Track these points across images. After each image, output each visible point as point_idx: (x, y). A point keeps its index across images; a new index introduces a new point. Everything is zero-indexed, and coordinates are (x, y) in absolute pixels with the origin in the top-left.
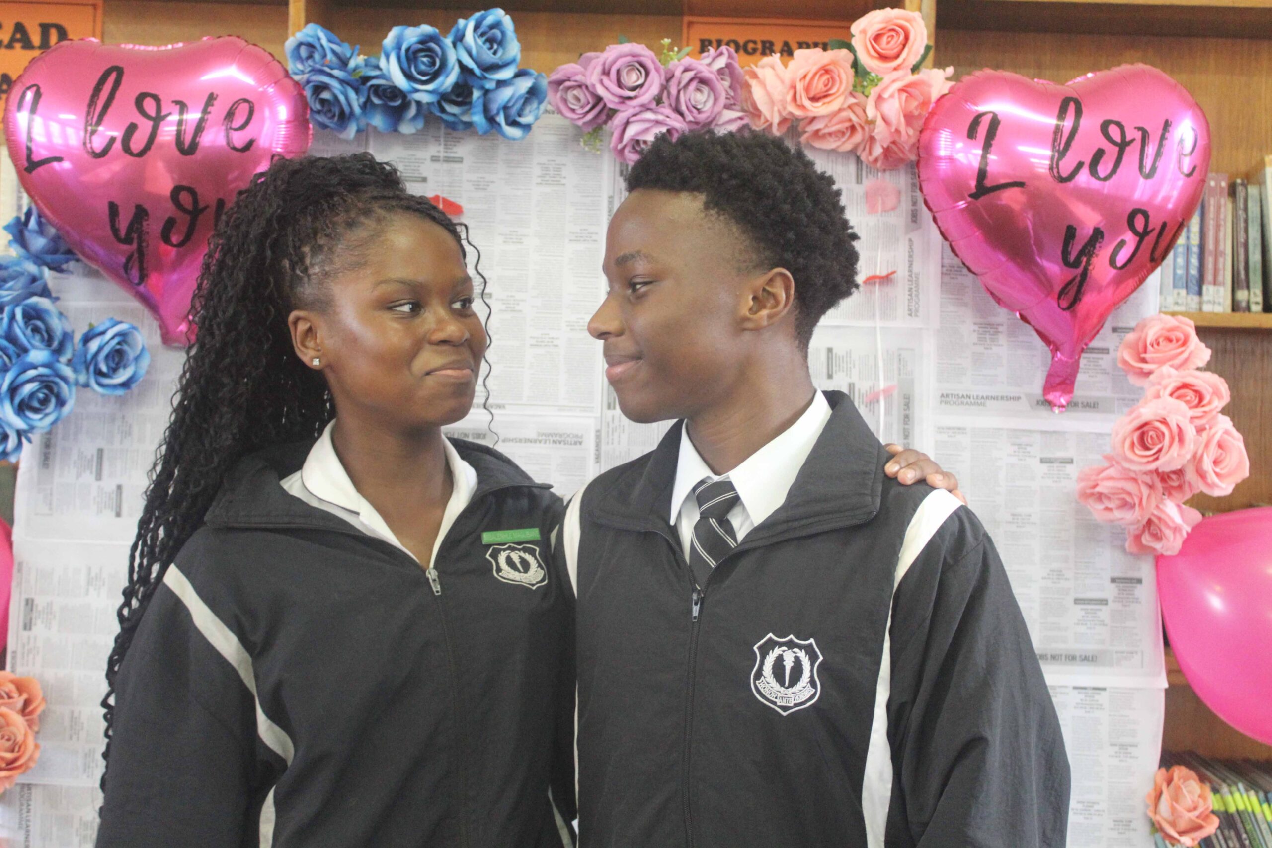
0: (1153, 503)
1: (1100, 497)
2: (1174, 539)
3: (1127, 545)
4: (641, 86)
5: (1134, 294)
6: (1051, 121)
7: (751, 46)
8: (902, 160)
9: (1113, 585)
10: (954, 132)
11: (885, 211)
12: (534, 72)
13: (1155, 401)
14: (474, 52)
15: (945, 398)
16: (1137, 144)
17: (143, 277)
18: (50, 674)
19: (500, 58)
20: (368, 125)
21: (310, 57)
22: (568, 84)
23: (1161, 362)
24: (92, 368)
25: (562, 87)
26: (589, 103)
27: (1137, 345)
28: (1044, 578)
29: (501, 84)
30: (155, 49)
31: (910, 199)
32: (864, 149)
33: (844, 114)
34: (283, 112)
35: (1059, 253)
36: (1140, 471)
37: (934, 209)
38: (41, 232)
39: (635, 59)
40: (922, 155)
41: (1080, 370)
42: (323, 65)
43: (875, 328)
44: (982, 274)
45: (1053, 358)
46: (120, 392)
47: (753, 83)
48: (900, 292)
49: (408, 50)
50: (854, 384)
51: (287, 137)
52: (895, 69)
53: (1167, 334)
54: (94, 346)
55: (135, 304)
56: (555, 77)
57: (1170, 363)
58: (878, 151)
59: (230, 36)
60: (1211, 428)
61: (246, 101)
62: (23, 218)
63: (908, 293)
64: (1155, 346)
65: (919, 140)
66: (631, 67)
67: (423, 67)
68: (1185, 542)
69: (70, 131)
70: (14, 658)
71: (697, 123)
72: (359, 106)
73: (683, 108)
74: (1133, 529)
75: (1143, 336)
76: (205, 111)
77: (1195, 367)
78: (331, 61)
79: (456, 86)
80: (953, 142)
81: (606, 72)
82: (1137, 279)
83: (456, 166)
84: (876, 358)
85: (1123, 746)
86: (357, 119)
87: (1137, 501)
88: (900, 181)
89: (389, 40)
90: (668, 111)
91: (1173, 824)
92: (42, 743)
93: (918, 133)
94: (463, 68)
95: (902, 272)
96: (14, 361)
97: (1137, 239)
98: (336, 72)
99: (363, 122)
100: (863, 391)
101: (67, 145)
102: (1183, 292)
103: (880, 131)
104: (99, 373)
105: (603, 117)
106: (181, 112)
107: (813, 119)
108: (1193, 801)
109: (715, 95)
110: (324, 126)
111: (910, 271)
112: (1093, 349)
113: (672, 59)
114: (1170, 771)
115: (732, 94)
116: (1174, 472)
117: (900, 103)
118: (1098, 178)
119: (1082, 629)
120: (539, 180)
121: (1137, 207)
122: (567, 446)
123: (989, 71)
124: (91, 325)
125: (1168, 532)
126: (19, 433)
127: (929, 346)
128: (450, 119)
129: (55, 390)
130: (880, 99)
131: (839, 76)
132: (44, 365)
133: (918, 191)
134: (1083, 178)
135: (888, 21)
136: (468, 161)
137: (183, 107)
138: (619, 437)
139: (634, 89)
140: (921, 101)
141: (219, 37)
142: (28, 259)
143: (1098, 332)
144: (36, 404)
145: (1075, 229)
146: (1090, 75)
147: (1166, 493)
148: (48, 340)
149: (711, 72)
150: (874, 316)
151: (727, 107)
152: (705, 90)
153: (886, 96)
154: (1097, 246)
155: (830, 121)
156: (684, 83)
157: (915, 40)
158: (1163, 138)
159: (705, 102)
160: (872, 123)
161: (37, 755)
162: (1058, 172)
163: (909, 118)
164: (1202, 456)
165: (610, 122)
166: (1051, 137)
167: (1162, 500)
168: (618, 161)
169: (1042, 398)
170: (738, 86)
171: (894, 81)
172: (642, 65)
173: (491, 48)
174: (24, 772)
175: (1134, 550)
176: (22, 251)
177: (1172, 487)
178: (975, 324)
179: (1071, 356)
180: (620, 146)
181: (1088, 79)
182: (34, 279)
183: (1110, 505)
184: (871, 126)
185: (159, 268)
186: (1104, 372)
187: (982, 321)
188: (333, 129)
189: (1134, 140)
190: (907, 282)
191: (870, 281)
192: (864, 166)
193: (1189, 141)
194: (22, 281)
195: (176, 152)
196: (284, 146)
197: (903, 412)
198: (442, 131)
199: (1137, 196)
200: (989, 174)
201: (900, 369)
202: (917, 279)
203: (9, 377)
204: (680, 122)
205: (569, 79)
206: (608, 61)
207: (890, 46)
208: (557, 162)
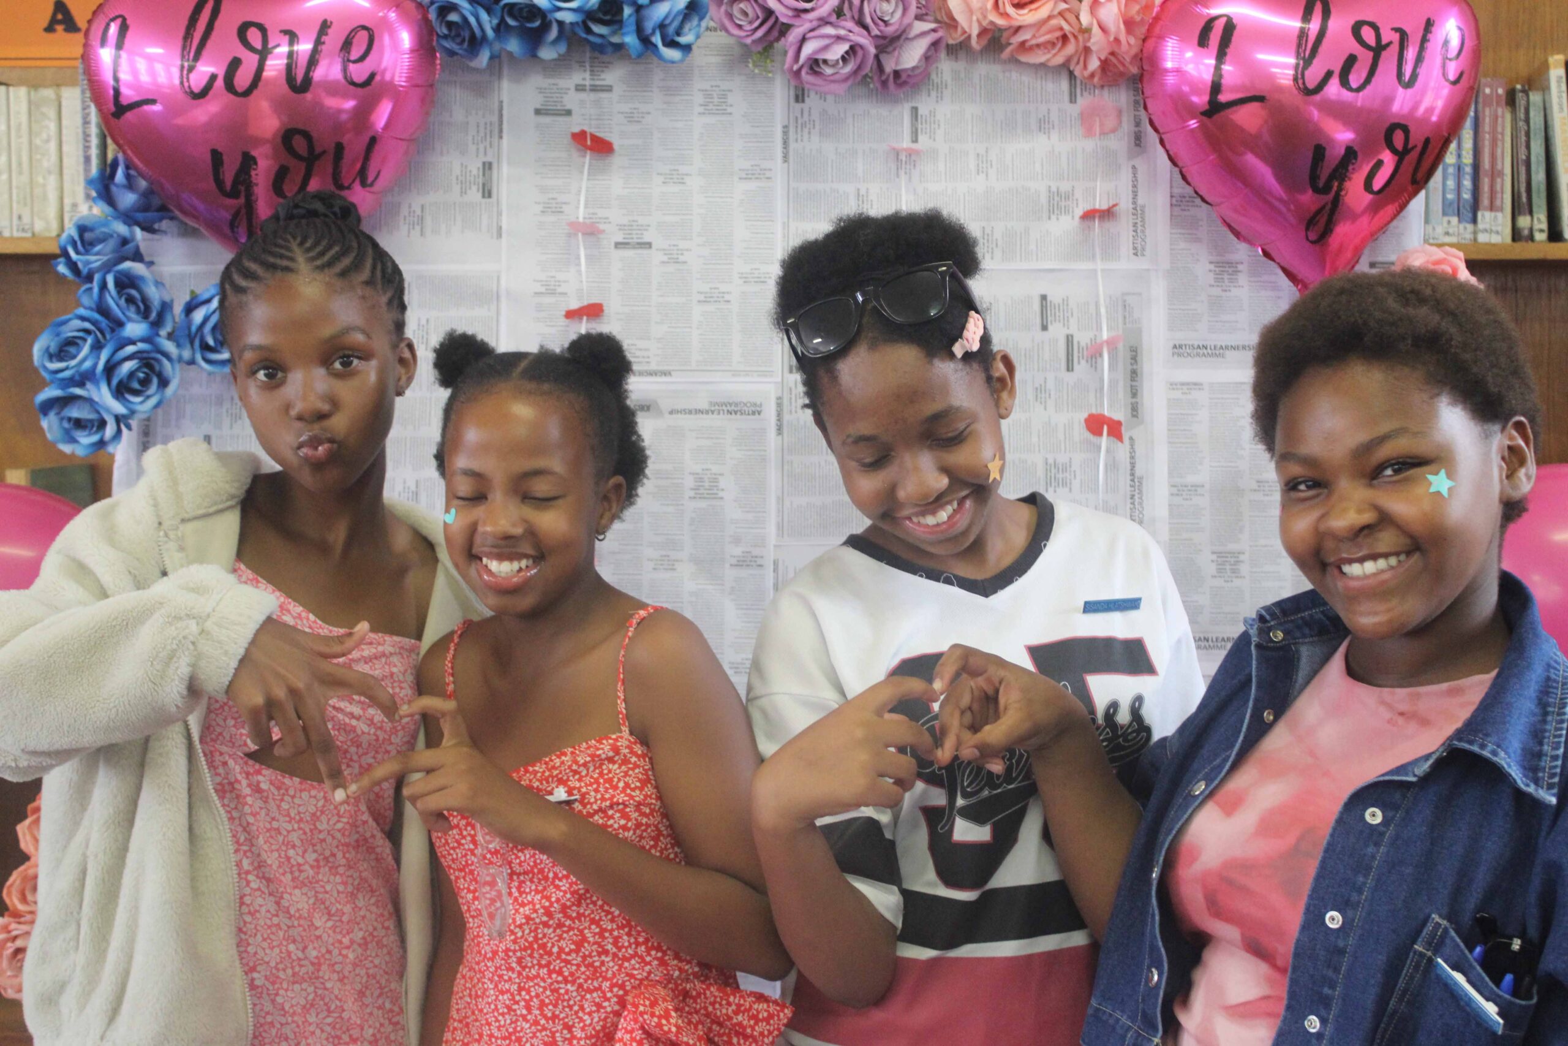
5: (1395, 223)
6: (1296, 24)
8: (1122, 74)
10: (1182, 40)
11: (1103, 133)
15: (1178, 349)
16: (1395, 47)
20: (502, 49)
24: (197, 343)
26: (758, 17)
31: (1132, 118)
32: (1078, 63)
33: (1054, 22)
34: (406, 38)
35: (1307, 178)
37: (1161, 131)
38: (130, 185)
40: (1145, 68)
43: (1095, 271)
44: (1218, 205)
48: (1123, 228)
50: (1072, 336)
51: (412, 69)
54: (198, 316)
58: (1094, 64)
61: (364, 28)
62: (108, 169)
63: (1131, 228)
65: (1142, 50)
69: (159, 67)
71: (884, 37)
72: (492, 28)
73: (868, 20)
76: (318, 42)
79: (604, 2)
80: (1182, 52)
82: (1397, 204)
83: (605, 95)
84: (1097, 304)
86: (490, 44)
88: (1120, 98)
90: (850, 24)
93: (1141, 42)
95: (1125, 204)
96: (108, 337)
97: (1396, 158)
99: (497, 46)
100: (1083, 344)
101: (155, 83)
102: (1454, 220)
103: (1097, 39)
104: (205, 347)
105: (775, 33)
106: (291, 43)
107: (1018, 29)
109: (904, 5)
110: (451, 53)
111: (1134, 203)
117: (1119, 8)
118: (1350, 89)
121: (1396, 121)
122: (744, 417)
124: (192, 292)
126: (118, 419)
127: (1159, 289)
128: (598, 40)
129: (157, 368)
130: (1095, 3)
132: (143, 340)
133: (1142, 108)
134: (1333, 89)
136: (618, 90)
137: (292, 36)
139: (809, 0)
140: (1144, 4)
142: (115, 218)
144: (136, 385)
145: (1324, 149)
148: (145, 311)
150: (1094, 256)
151: (918, 17)
154: (1350, 167)
155: (1038, 30)
158: (1424, 40)
159: (892, 13)
160: (1087, 31)
162: (1304, 83)
163: (1129, 24)
165: (783, 40)
166: (1295, 41)
168: (793, 83)
176: (108, 209)
178: (1211, 263)
180: (795, 68)
182: (125, 241)
184: (1086, 35)
187: (1219, 258)
188: (462, 56)
189: (1391, 43)
190: (1131, 217)
191: (1089, 216)
192: (1078, 82)
193: (1455, 42)
194: (111, 244)
195: (285, 89)
196: (409, 79)
197: (1130, 367)
198: (588, 55)
199: (1396, 107)
200: (1223, 88)
201: (1125, 317)
202: (1143, 211)
203: (104, 355)
204: (865, 38)
208: (722, 87)
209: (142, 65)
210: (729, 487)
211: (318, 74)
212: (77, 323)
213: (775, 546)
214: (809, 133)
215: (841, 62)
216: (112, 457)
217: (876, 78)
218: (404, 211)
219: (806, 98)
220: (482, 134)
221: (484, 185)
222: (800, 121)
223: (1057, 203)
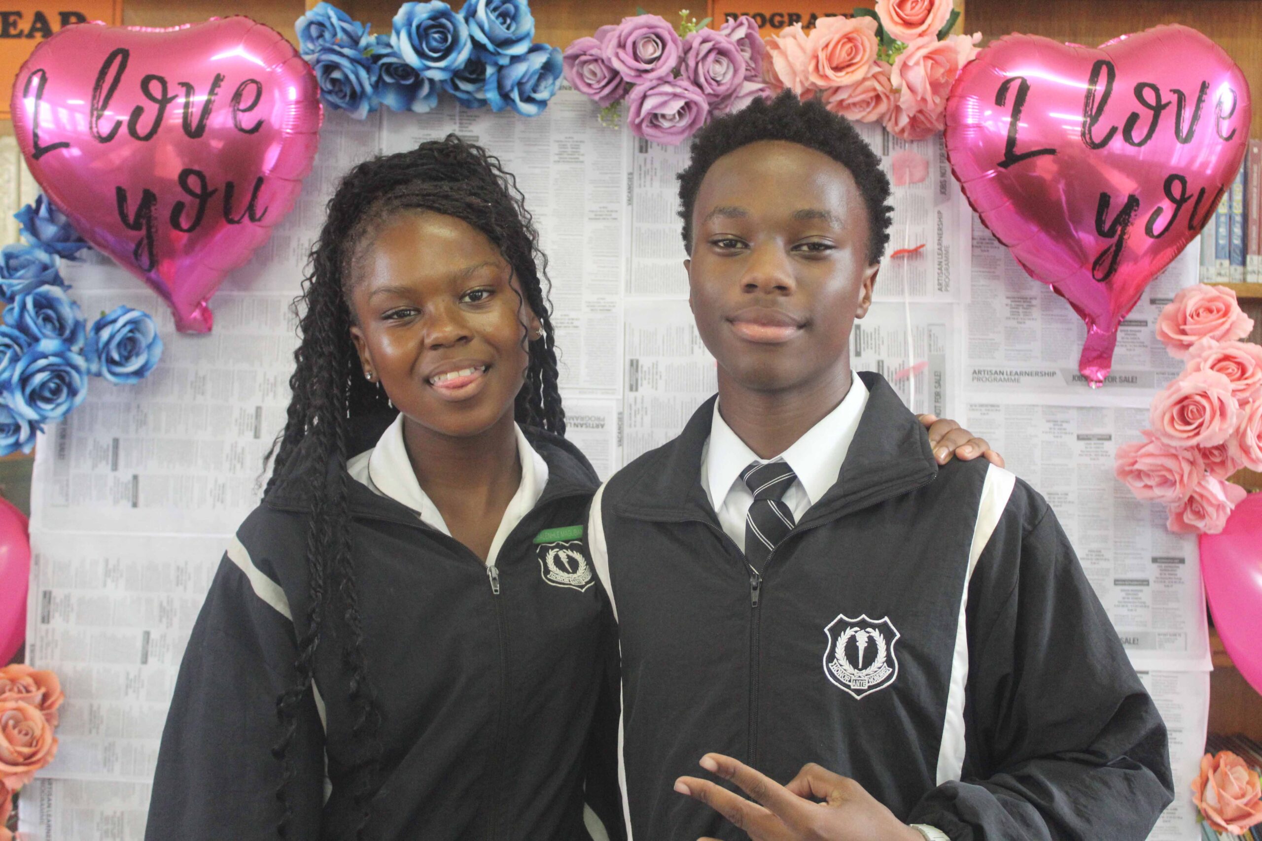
0: (1195, 480)
1: (1139, 474)
2: (1218, 516)
3: (1168, 523)
4: (658, 59)
5: (1173, 264)
6: (1083, 86)
7: (777, 19)
8: (928, 131)
9: (1155, 565)
10: (982, 98)
11: (912, 182)
12: (548, 46)
13: (1196, 375)
14: (486, 27)
15: (978, 375)
16: (1173, 108)
17: (153, 263)
18: (69, 668)
19: (513, 33)
20: (381, 104)
21: (321, 36)
22: (583, 58)
23: (1202, 334)
24: (104, 357)
25: (577, 62)
26: (605, 77)
27: (1177, 316)
29: (515, 59)
30: (162, 30)
31: (939, 169)
32: (890, 120)
33: (868, 84)
34: (293, 93)
35: (1093, 223)
36: (1181, 447)
37: (963, 180)
38: (52, 219)
39: (652, 31)
40: (949, 124)
41: (1117, 344)
42: (333, 44)
43: (904, 303)
44: (1013, 246)
45: (1089, 332)
46: (133, 381)
47: (774, 53)
48: (929, 266)
49: (418, 27)
50: (883, 362)
51: (297, 118)
52: (921, 35)
53: (1207, 304)
54: (105, 334)
55: (148, 291)
56: (570, 51)
57: (1211, 334)
58: (904, 121)
59: (237, 15)
60: (1254, 402)
61: (253, 81)
62: (34, 205)
63: (937, 266)
64: (1195, 317)
65: (945, 109)
66: (647, 39)
67: (434, 44)
68: (1229, 521)
70: (32, 651)
71: (717, 96)
72: (371, 85)
73: (702, 80)
74: (1174, 507)
75: (1182, 307)
76: (212, 92)
77: (1237, 338)
78: (341, 39)
79: (469, 62)
80: (981, 111)
81: (622, 45)
82: (1175, 247)
84: (905, 333)
86: (369, 99)
87: (1178, 478)
88: (927, 152)
89: (399, 18)
90: (686, 83)
91: (1220, 812)
92: (61, 737)
93: (945, 101)
94: (476, 43)
95: (931, 246)
96: (25, 350)
97: (1175, 206)
98: (346, 51)
99: (375, 101)
100: (892, 369)
101: (75, 131)
102: (1226, 262)
103: (906, 99)
104: (111, 361)
105: (620, 91)
106: (188, 95)
107: (837, 90)
108: (1241, 788)
109: (734, 67)
110: (336, 107)
111: (940, 244)
112: (1131, 321)
113: (690, 30)
114: (1217, 756)
115: (753, 65)
116: (1217, 448)
117: (926, 71)
118: (1132, 144)
119: (1123, 611)
121: (1174, 173)
122: (588, 429)
123: (1016, 36)
124: (103, 313)
125: (1210, 510)
126: (32, 424)
127: (960, 320)
128: (464, 96)
129: (67, 379)
130: (905, 66)
131: (862, 44)
132: (55, 355)
133: (945, 160)
134: (1117, 144)
138: (642, 419)
139: (650, 62)
140: (948, 67)
141: (226, 17)
142: (39, 247)
143: (1135, 303)
144: (47, 394)
145: (1109, 197)
146: (1123, 37)
147: (1208, 470)
148: (60, 327)
149: (730, 43)
150: (903, 291)
151: (747, 79)
152: (725, 61)
153: (911, 63)
154: (1133, 214)
155: (854, 90)
156: (702, 54)
157: (940, 4)
158: (1200, 100)
159: (724, 74)
160: (897, 91)
161: (55, 750)
162: (1091, 138)
163: (935, 86)
164: (1245, 430)
165: (627, 97)
166: (1083, 101)
167: (1204, 476)
168: (636, 135)
169: (1077, 373)
170: (758, 56)
171: (919, 48)
172: (658, 36)
173: (504, 23)
174: (42, 767)
175: (1176, 528)
176: (32, 239)
177: (1215, 463)
178: (1008, 298)
179: (1108, 329)
180: (637, 121)
181: (1121, 41)
182: (45, 268)
183: (1149, 483)
184: (897, 95)
185: (171, 254)
186: (1143, 345)
187: (1015, 294)
188: (345, 109)
189: (1169, 103)
190: (936, 256)
191: (899, 255)
192: (890, 137)
193: (1228, 103)
194: (33, 269)
195: (183, 135)
196: (295, 127)
197: (934, 390)
198: (458, 109)
199: (1173, 162)
200: (1018, 142)
201: (930, 345)
202: (947, 252)
203: (20, 367)
204: (698, 95)
205: (585, 54)
206: (623, 34)
207: (914, 11)
208: (575, 139)
209: (63, 114)
211: (213, 122)
214: (652, 179)
215: (677, 116)
216: (31, 456)
218: (294, 244)
219: (649, 150)
222: (643, 169)
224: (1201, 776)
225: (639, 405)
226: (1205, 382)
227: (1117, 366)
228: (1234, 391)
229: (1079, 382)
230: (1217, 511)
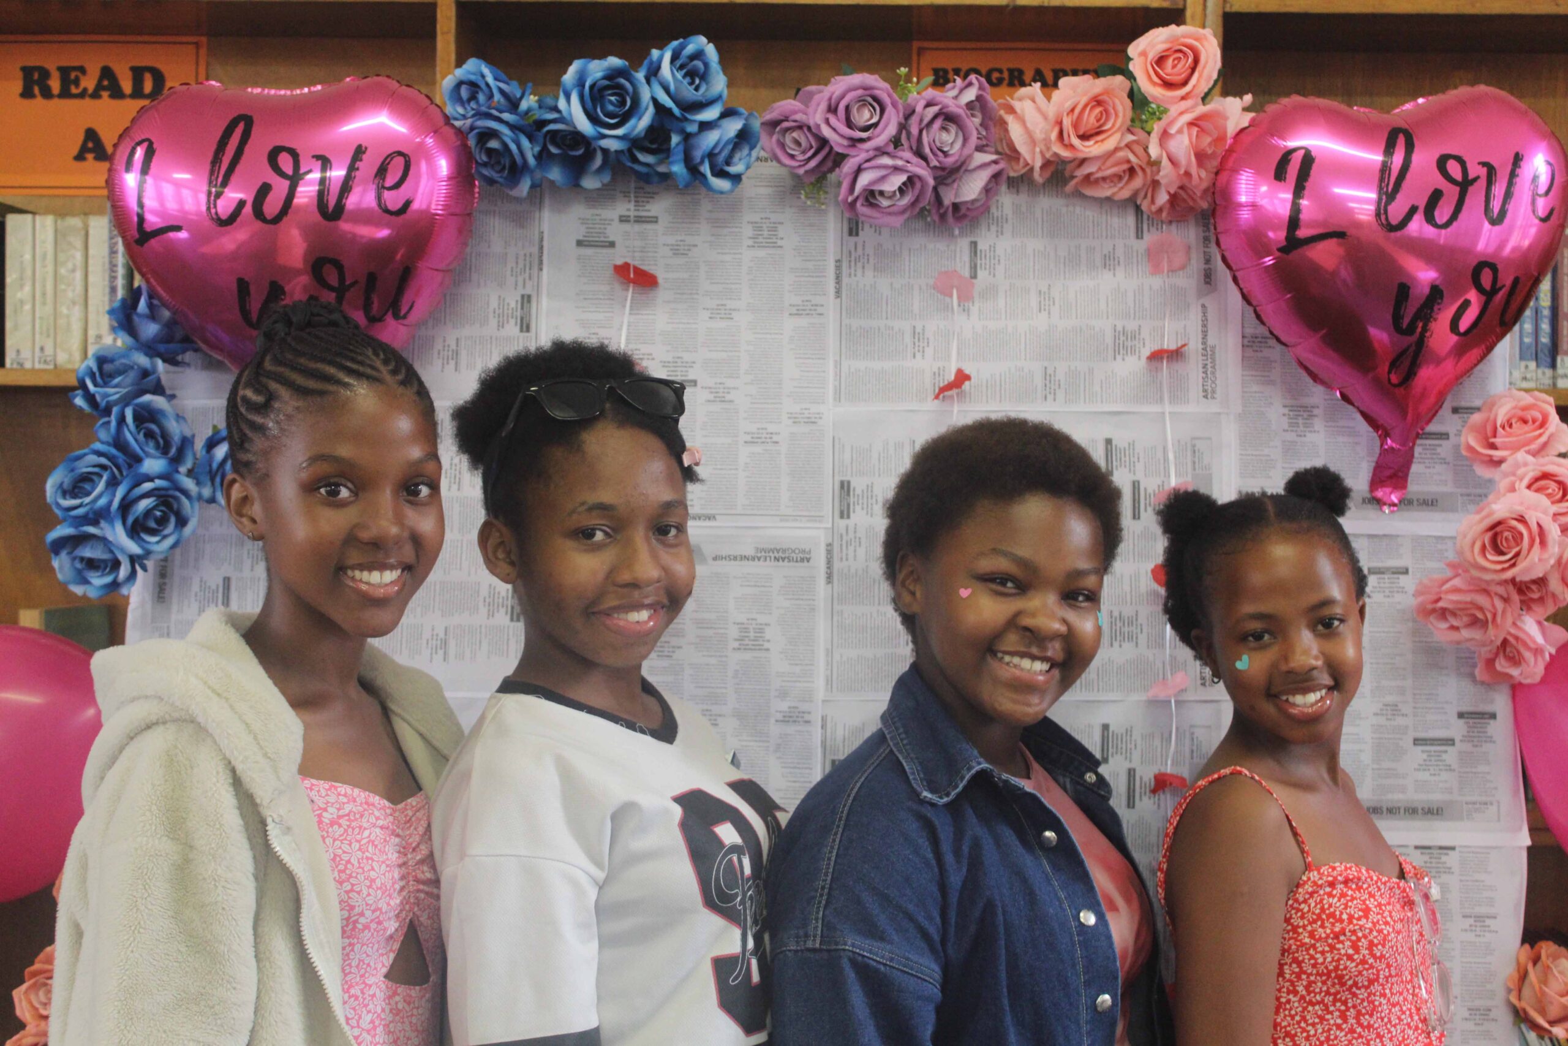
0: (1509, 620)
1: (1443, 614)
2: (1536, 660)
3: (1477, 672)
4: (875, 125)
5: (1480, 367)
6: (1378, 158)
7: (995, 75)
8: (1192, 209)
9: (1462, 722)
10: (1258, 172)
11: (1172, 270)
12: (742, 110)
13: (1510, 495)
14: (672, 88)
16: (1482, 183)
19: (703, 95)
20: (544, 178)
21: (473, 97)
22: (785, 125)
23: (1515, 448)
25: (778, 129)
26: (811, 147)
27: (1485, 427)
28: (1376, 714)
29: (705, 126)
30: (289, 93)
31: (1203, 254)
32: (1145, 197)
33: (1121, 154)
34: (443, 166)
35: (1389, 317)
36: (1493, 581)
37: (1234, 266)
38: (153, 316)
39: (868, 92)
40: (1218, 202)
41: (1415, 460)
42: (489, 107)
43: (1163, 413)
44: (1295, 346)
45: (1382, 445)
47: (1010, 119)
48: (1192, 369)
49: (592, 87)
50: (1138, 482)
51: (449, 197)
52: (1183, 98)
53: (1520, 413)
54: (220, 452)
56: (768, 116)
57: (1527, 448)
58: (1163, 198)
59: (378, 75)
61: (400, 153)
62: (131, 298)
63: (1201, 370)
64: (1507, 428)
65: (1214, 184)
66: (862, 102)
67: (611, 108)
68: (1548, 668)
69: (186, 193)
71: (943, 169)
72: (534, 156)
73: (927, 150)
74: (1485, 652)
75: (1492, 416)
76: (352, 168)
77: (1557, 453)
78: (499, 102)
79: (651, 129)
80: (1256, 186)
81: (832, 109)
82: (1483, 347)
83: (649, 226)
84: (1165, 449)
85: (1479, 918)
86: (532, 173)
87: (1489, 616)
88: (1188, 235)
89: (569, 76)
90: (908, 155)
91: (1542, 1012)
93: (1213, 176)
94: (659, 107)
96: (125, 473)
97: (1483, 298)
98: (506, 116)
99: (538, 175)
100: (1150, 491)
101: (182, 210)
102: (1532, 365)
103: (1166, 175)
105: (829, 164)
106: (324, 169)
107: (1083, 161)
109: (964, 135)
110: (491, 182)
111: (1204, 343)
112: (1430, 434)
113: (911, 91)
114: (1537, 947)
115: (984, 133)
116: (1534, 582)
117: (1190, 140)
118: (1436, 226)
119: (1424, 776)
120: (750, 242)
121: (1483, 259)
122: (792, 564)
123: (1296, 99)
124: (214, 428)
125: (1528, 655)
127: (1230, 433)
128: (644, 170)
129: (175, 506)
130: (1165, 135)
131: (1114, 108)
132: (161, 477)
133: (1213, 246)
134: (1417, 226)
135: (1174, 39)
136: (664, 220)
137: (325, 162)
138: (855, 551)
139: (866, 129)
140: (1216, 136)
141: (366, 77)
142: (137, 349)
143: (1437, 412)
144: (152, 524)
145: (1408, 288)
146: (1421, 100)
147: (1524, 608)
148: (164, 445)
149: (959, 107)
150: (1162, 399)
151: (979, 149)
152: (953, 128)
153: (1173, 131)
154: (1436, 308)
155: (1104, 163)
156: (926, 120)
157: (1207, 62)
158: (1513, 175)
159: (952, 144)
162: (1387, 219)
163: (1201, 157)
165: (837, 170)
166: (1377, 175)
167: (1520, 615)
168: (847, 215)
169: (1368, 495)
170: (990, 123)
171: (1182, 113)
172: (876, 99)
173: (691, 83)
175: (1486, 677)
176: (129, 340)
177: (1532, 600)
178: (1285, 406)
179: (1403, 444)
180: (850, 199)
181: (1418, 105)
182: (145, 373)
183: (1455, 623)
184: (1155, 168)
186: (1444, 462)
187: (1293, 402)
188: (502, 185)
189: (1478, 178)
190: (1201, 358)
191: (1156, 356)
192: (1145, 217)
193: (1544, 179)
194: (132, 376)
195: (317, 217)
196: (446, 207)
198: (633, 185)
199: (1481, 246)
200: (1301, 223)
201: (1194, 463)
202: (1213, 353)
203: (120, 492)
204: (923, 168)
205: (786, 119)
206: (835, 96)
207: (1176, 70)
208: (772, 220)
209: (168, 189)
210: (775, 637)
211: (352, 201)
212: (93, 459)
213: (824, 701)
214: (863, 267)
215: (898, 194)
216: (127, 599)
217: (934, 211)
218: (438, 345)
219: (861, 232)
220: (521, 265)
221: (522, 319)
222: (853, 256)
223: (1123, 343)
224: (1519, 971)
225: (851, 535)
226: (1522, 504)
227: (1414, 487)
228: (1555, 515)
229: (1369, 506)
230: (1535, 655)
